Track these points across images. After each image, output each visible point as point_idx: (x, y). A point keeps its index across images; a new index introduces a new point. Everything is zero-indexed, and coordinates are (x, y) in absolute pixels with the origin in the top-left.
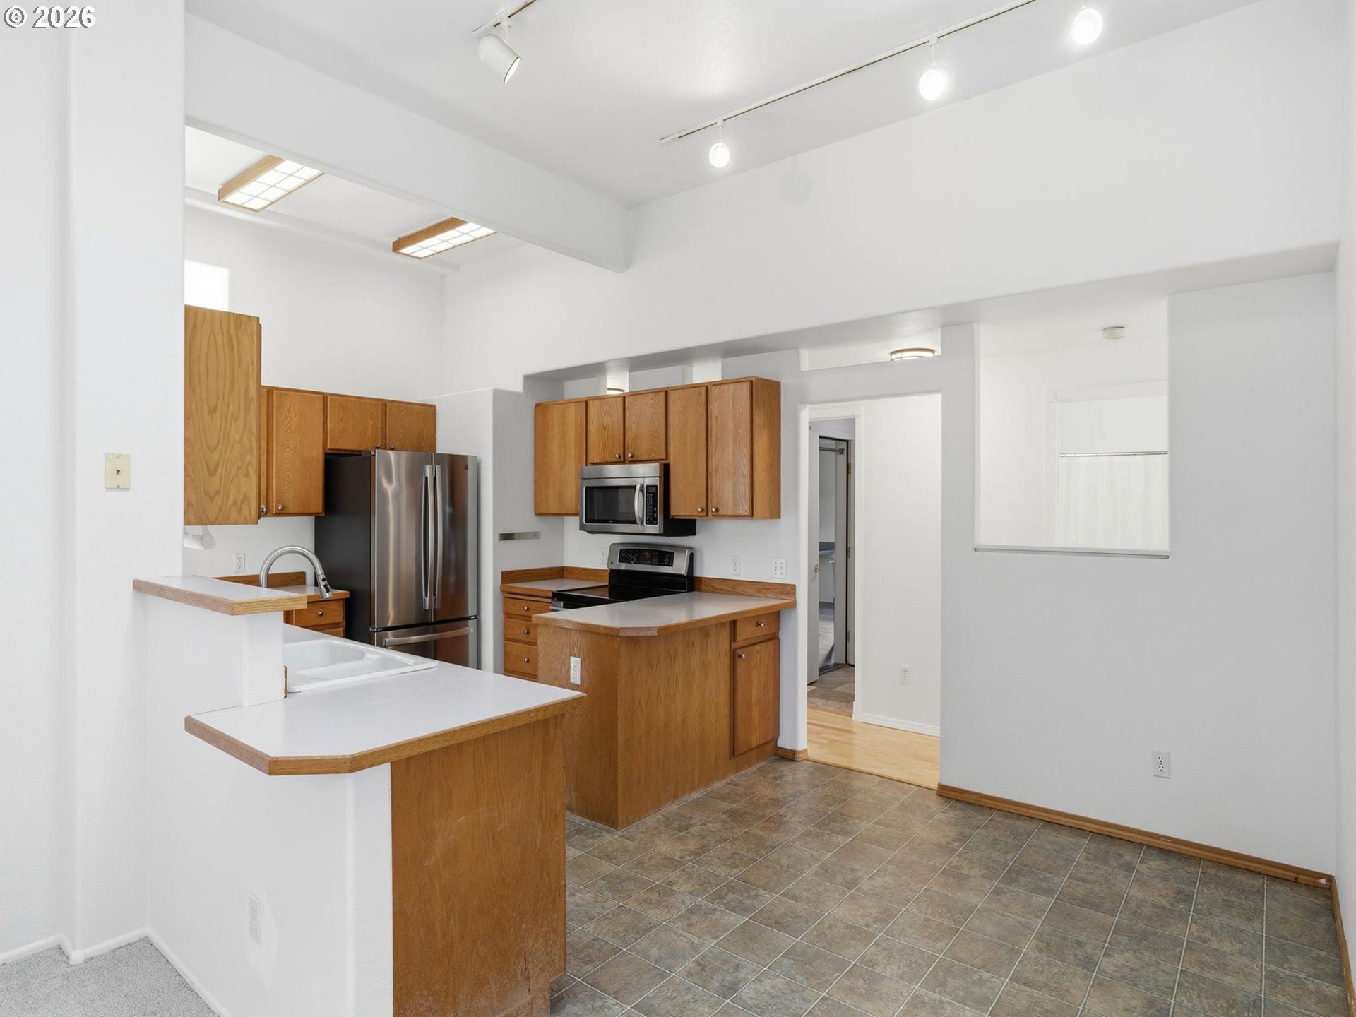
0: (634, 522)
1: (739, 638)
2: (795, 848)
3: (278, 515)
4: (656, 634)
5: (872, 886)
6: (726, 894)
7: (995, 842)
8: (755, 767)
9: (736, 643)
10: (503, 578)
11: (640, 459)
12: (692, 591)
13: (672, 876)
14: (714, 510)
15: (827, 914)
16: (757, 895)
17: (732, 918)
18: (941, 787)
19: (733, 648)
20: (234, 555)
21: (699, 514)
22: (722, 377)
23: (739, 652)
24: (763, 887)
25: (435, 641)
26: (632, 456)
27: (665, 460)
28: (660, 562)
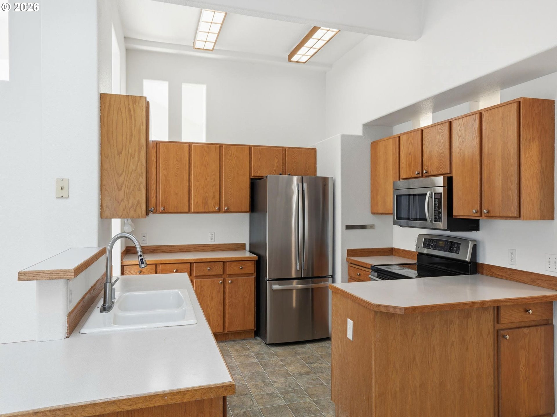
0: (426, 220)
3: (225, 212)
4: (404, 313)
9: (499, 325)
10: (348, 253)
11: (432, 174)
12: (476, 274)
14: (485, 212)
19: (496, 329)
20: (209, 233)
21: (474, 215)
23: (503, 333)
25: (312, 289)
26: (426, 172)
27: (449, 174)
28: (450, 249)
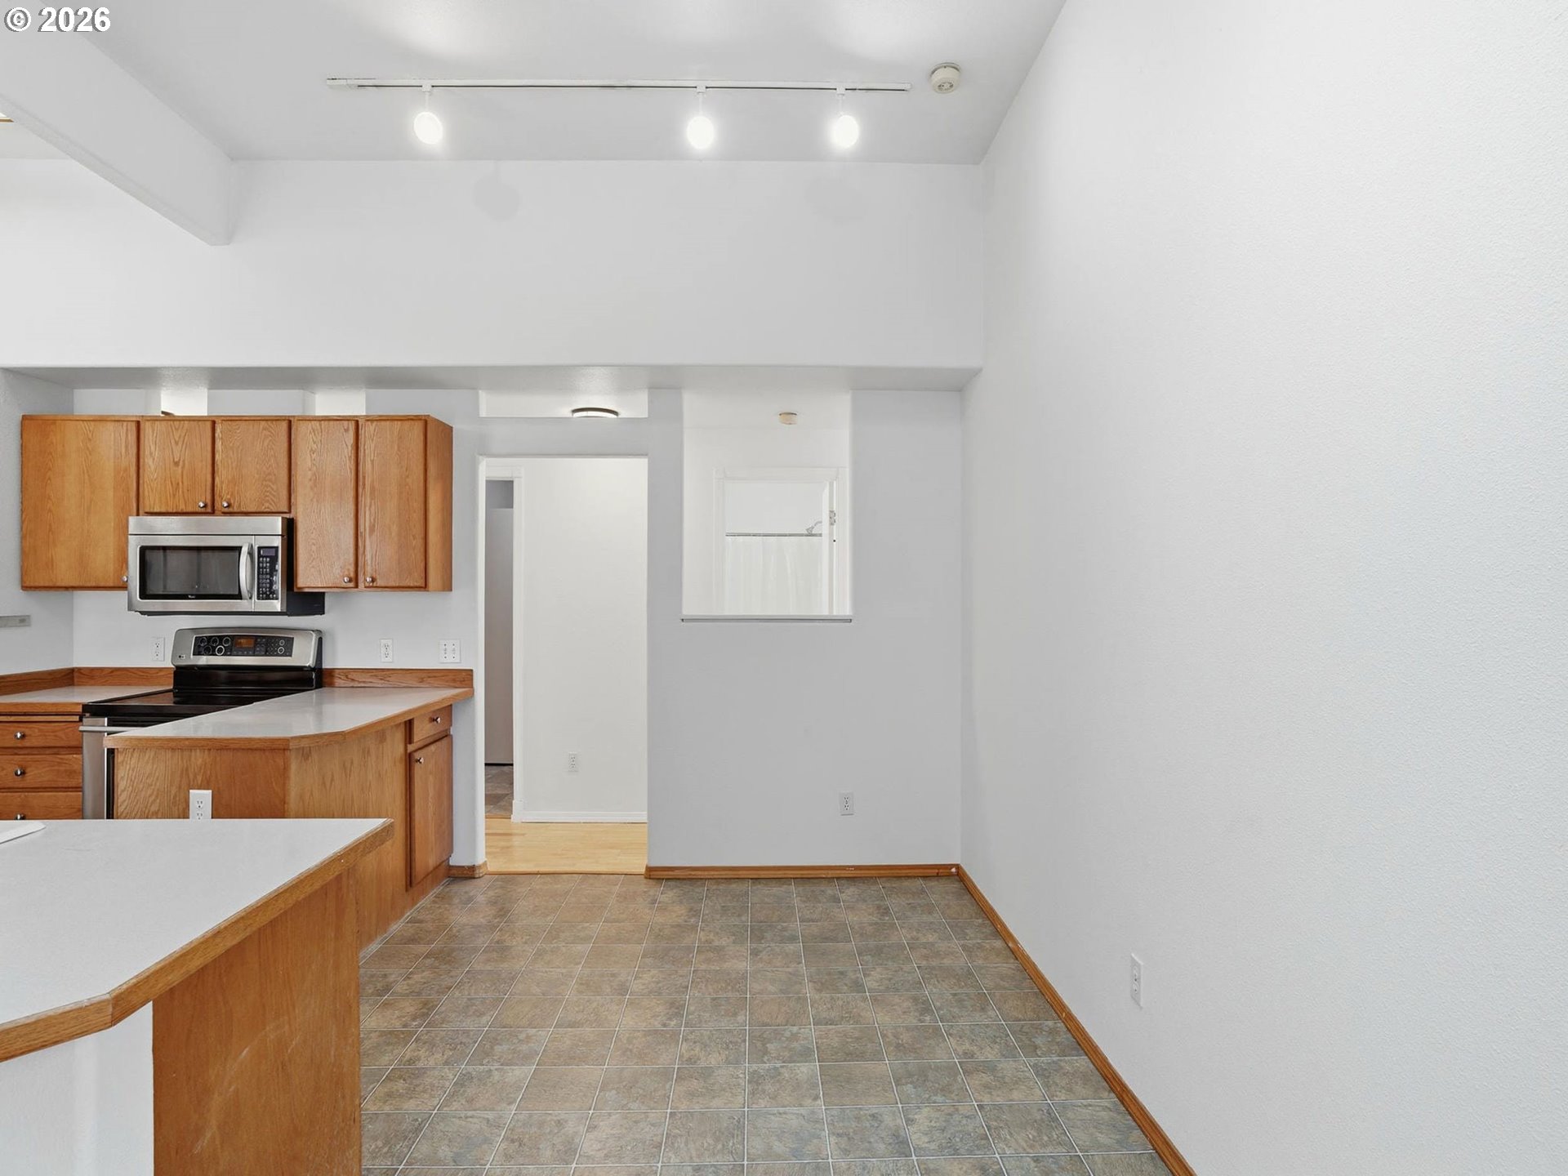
0: (239, 596)
1: (416, 738)
2: (538, 971)
5: (644, 984)
6: (492, 1048)
7: (725, 909)
8: (431, 896)
9: (412, 746)
11: (243, 510)
13: (408, 1051)
14: (370, 580)
15: (617, 1029)
16: (528, 1036)
17: (517, 1073)
18: (649, 869)
19: (409, 751)
21: (344, 585)
22: (367, 408)
23: (417, 756)
24: (531, 1025)
26: (228, 506)
27: (285, 513)
28: (267, 651)
